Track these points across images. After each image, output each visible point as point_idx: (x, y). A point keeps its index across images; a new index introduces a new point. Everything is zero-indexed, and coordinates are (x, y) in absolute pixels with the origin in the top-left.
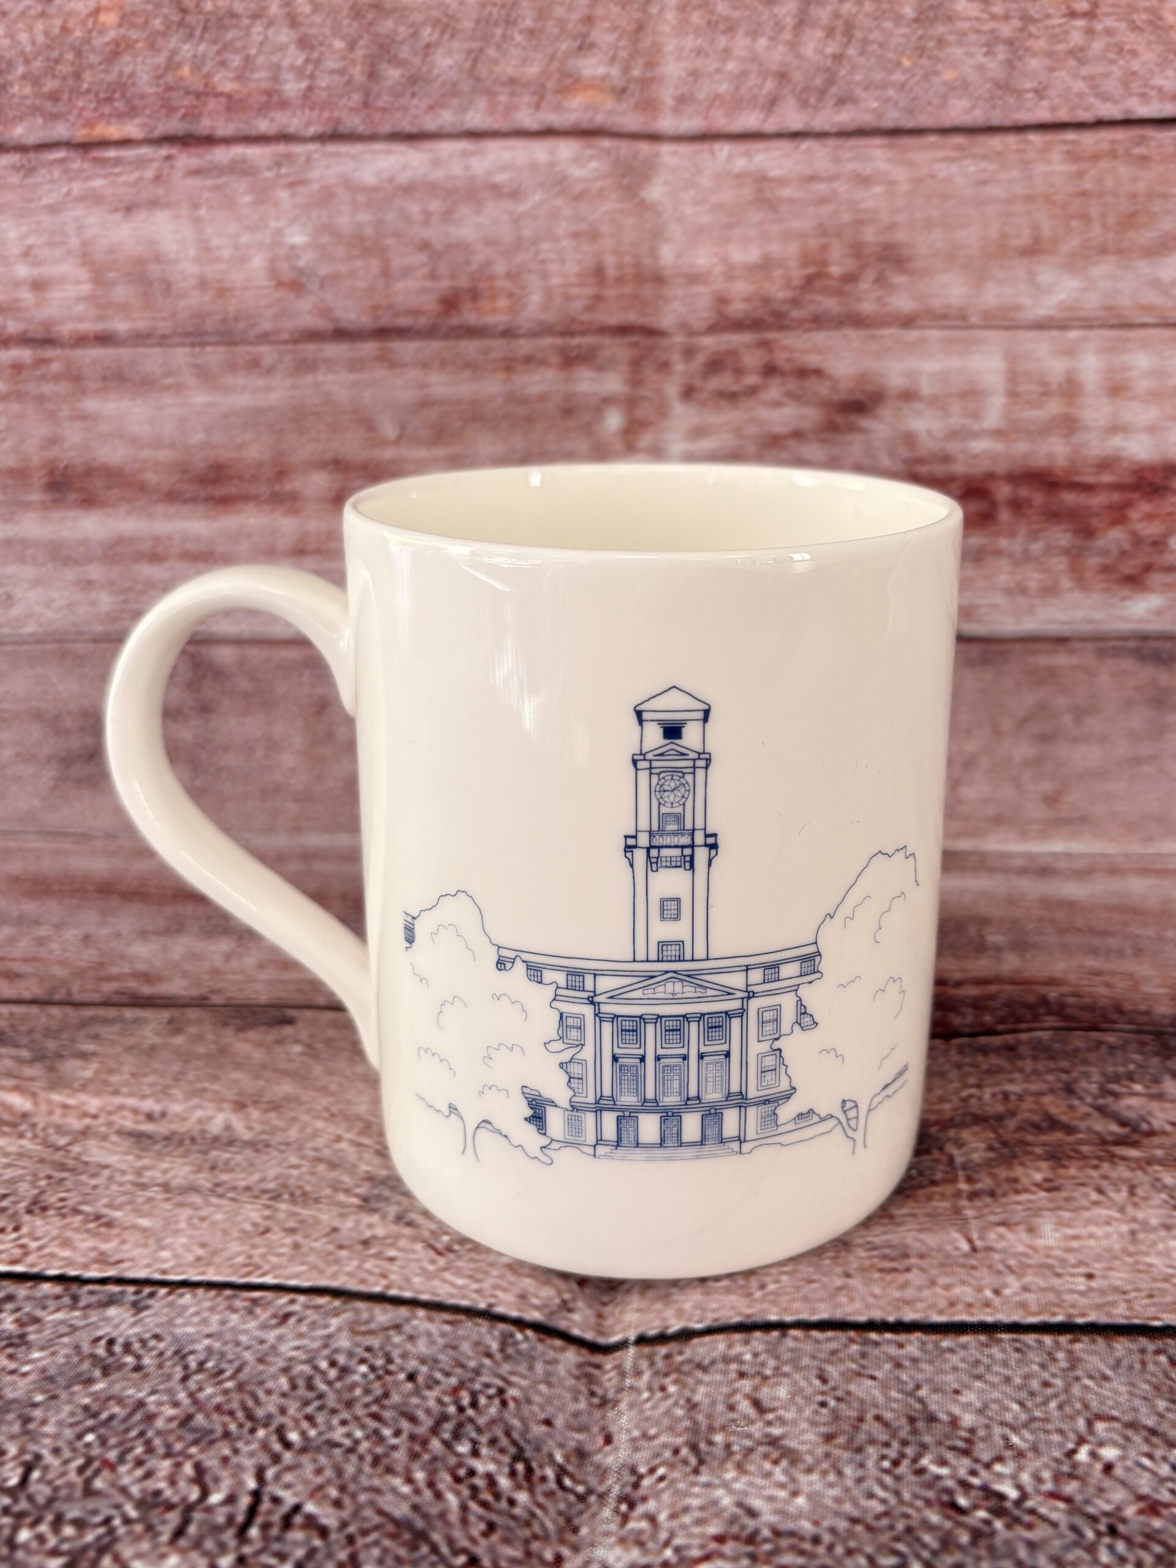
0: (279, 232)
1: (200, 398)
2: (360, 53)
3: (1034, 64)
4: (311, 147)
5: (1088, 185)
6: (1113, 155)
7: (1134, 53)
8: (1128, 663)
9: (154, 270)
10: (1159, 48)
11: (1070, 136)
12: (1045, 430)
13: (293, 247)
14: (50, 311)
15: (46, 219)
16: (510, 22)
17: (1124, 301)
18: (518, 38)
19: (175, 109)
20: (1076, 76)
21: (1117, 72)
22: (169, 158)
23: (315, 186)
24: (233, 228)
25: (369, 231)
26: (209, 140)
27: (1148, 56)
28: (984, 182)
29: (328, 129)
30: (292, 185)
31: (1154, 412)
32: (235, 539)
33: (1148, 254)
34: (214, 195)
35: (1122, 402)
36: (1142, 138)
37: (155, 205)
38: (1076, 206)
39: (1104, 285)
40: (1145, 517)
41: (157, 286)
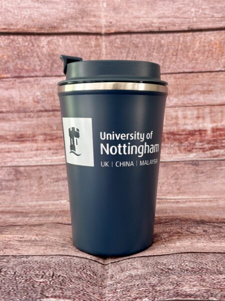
0: (35, 93)
1: (19, 123)
2: (50, 62)
3: (167, 63)
4: (41, 78)
5: (178, 83)
6: (182, 78)
7: (184, 61)
8: (190, 166)
9: (11, 100)
10: (188, 61)
11: (174, 75)
13: (37, 96)
17: (185, 102)
19: (16, 72)
20: (175, 65)
21: (181, 65)
22: (15, 80)
23: (42, 85)
24: (26, 92)
25: (51, 92)
26: (23, 77)
27: (186, 62)
29: (44, 75)
30: (37, 85)
31: (192, 121)
32: (24, 148)
33: (189, 94)
34: (23, 86)
35: (186, 120)
36: (186, 76)
37: (12, 88)
38: (176, 87)
39: (182, 100)
40: (192, 139)
41: (12, 103)
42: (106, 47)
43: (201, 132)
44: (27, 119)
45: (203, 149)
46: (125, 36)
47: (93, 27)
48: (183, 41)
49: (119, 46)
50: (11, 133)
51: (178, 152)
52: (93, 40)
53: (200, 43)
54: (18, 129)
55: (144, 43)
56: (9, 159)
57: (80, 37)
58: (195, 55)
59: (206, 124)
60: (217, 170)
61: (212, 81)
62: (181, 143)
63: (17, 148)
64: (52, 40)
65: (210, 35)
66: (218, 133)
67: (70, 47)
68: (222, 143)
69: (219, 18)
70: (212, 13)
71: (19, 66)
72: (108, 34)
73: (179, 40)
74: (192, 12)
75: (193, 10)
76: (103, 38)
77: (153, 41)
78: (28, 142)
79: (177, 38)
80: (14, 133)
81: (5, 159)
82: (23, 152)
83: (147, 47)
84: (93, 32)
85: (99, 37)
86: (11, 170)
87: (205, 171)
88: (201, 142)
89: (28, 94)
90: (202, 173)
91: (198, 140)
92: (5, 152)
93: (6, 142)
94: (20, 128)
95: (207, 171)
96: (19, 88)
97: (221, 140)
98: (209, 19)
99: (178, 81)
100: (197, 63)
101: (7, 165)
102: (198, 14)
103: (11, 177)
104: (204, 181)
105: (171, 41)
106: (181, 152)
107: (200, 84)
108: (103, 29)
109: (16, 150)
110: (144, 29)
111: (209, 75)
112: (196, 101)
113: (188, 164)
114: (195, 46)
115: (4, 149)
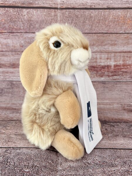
0: (21, 41)
1: (12, 57)
2: (28, 25)
3: (94, 27)
5: (98, 39)
6: (101, 36)
7: (103, 27)
8: (101, 84)
9: (8, 45)
11: (97, 34)
12: (94, 62)
13: (22, 43)
16: (43, 22)
17: (102, 50)
18: (44, 23)
19: (10, 30)
20: (97, 29)
21: (101, 28)
22: (9, 34)
23: (24, 37)
24: (16, 41)
25: (29, 42)
26: (14, 33)
27: (104, 27)
29: (25, 32)
30: (22, 37)
31: (104, 61)
32: (15, 71)
33: (104, 45)
34: (14, 38)
35: (101, 60)
36: (104, 35)
37: (8, 38)
38: (97, 41)
39: (100, 48)
40: (103, 71)
41: (8, 46)
42: (60, 16)
43: (108, 67)
44: (16, 55)
45: (108, 75)
46: (71, 10)
47: (53, 4)
48: (103, 15)
49: (68, 16)
50: (8, 62)
51: (96, 76)
52: (53, 12)
53: (113, 16)
54: (12, 61)
55: (81, 15)
56: (8, 77)
57: (46, 10)
58: (109, 23)
59: (111, 63)
60: (114, 86)
61: (117, 39)
62: (98, 72)
63: (12, 71)
64: (29, 11)
65: (119, 12)
66: (117, 68)
67: (40, 16)
68: (118, 73)
71: (11, 26)
72: (62, 9)
73: (101, 14)
76: (59, 10)
77: (87, 14)
78: (17, 68)
79: (100, 13)
80: (9, 63)
81: (5, 77)
82: (15, 73)
83: (83, 18)
84: (53, 7)
85: (56, 10)
86: (9, 83)
87: (108, 87)
88: (108, 72)
89: (17, 42)
90: (107, 88)
91: (106, 71)
92: (6, 73)
93: (6, 67)
94: (13, 60)
95: (109, 87)
96: (12, 39)
97: (118, 71)
98: (119, 2)
100: (110, 28)
101: (7, 80)
103: (9, 87)
104: (108, 92)
105: (97, 14)
107: (110, 40)
108: (58, 5)
109: (11, 72)
110: (82, 7)
111: (116, 35)
112: (107, 49)
113: (100, 83)
114: (110, 18)
115: (5, 71)
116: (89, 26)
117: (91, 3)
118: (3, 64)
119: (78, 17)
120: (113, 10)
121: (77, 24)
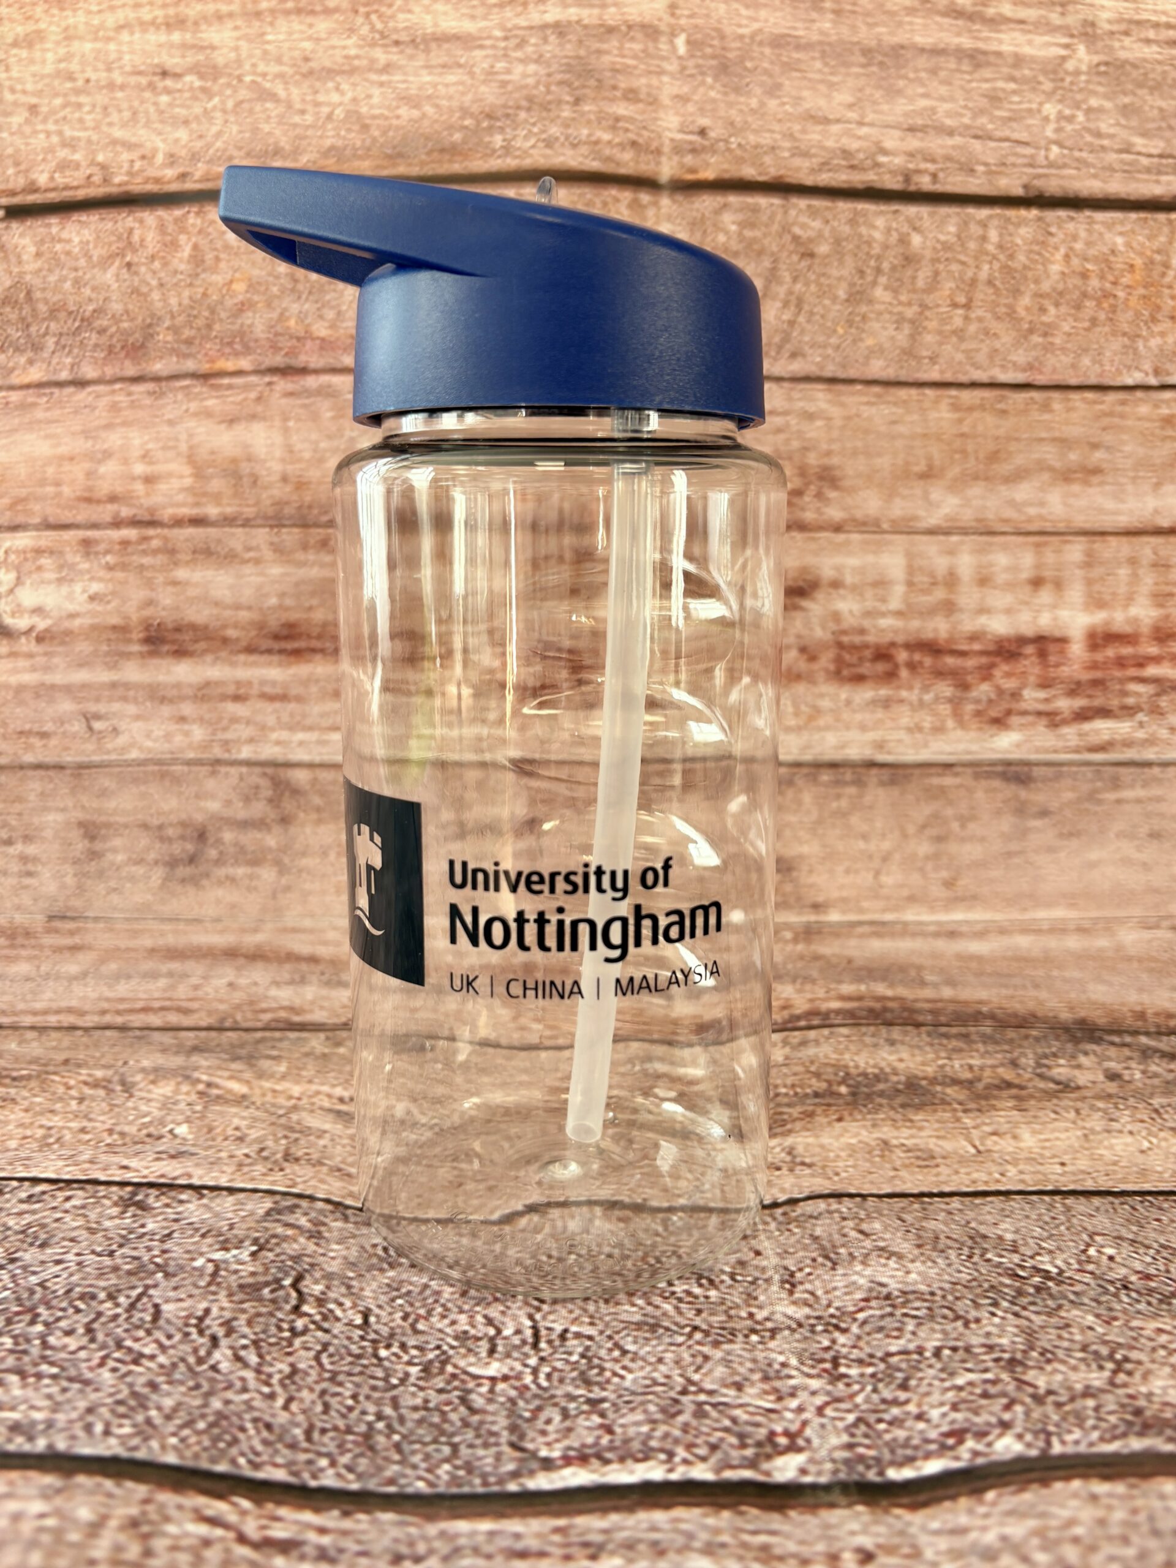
1: (276, 570)
3: (929, 338)
5: (965, 428)
6: (982, 407)
7: (996, 336)
9: (246, 468)
10: (1014, 334)
11: (953, 392)
12: (933, 611)
14: (157, 499)
15: (165, 429)
17: (991, 515)
19: (280, 349)
20: (957, 350)
21: (985, 349)
22: (270, 384)
26: (304, 372)
27: (1007, 338)
28: (894, 422)
31: (1010, 598)
32: (306, 682)
33: (1006, 481)
35: (987, 591)
36: (1003, 398)
37: (254, 417)
38: (958, 443)
39: (976, 503)
40: (1007, 675)
41: (247, 481)
43: (1044, 645)
44: (311, 556)
45: (1048, 714)
46: (763, 201)
47: (623, 147)
48: (1000, 245)
50: (245, 614)
51: (950, 723)
53: (1067, 257)
54: (273, 601)
55: (838, 242)
56: (243, 731)
58: (1043, 310)
59: (1062, 613)
61: (1105, 429)
62: (965, 687)
63: (274, 683)
65: (1110, 226)
68: (1125, 693)
69: (1150, 156)
70: (1124, 134)
71: (292, 322)
72: (687, 188)
73: (984, 239)
74: (1046, 119)
75: (1050, 109)
76: (666, 202)
77: (878, 235)
78: (318, 657)
79: (975, 229)
80: (256, 616)
81: (225, 729)
82: (299, 699)
83: (849, 261)
84: (623, 172)
85: (644, 198)
86: (254, 780)
87: (1054, 805)
88: (1043, 685)
90: (1043, 814)
91: (1031, 680)
92: (224, 698)
93: (223, 654)
94: (281, 596)
95: (1061, 810)
96: (286, 419)
97: (1122, 681)
98: (1112, 157)
99: (968, 421)
100: (1049, 348)
101: (235, 756)
102: (1069, 128)
104: (1050, 850)
105: (952, 239)
106: (961, 724)
107: (1054, 440)
108: (663, 158)
109: (268, 689)
111: (1095, 402)
112: (1032, 511)
113: (989, 775)
114: (1046, 271)
115: (218, 684)
116: (891, 331)
117: (911, 155)
118: (206, 627)
119: (812, 255)
120: (1072, 213)
121: (806, 307)
